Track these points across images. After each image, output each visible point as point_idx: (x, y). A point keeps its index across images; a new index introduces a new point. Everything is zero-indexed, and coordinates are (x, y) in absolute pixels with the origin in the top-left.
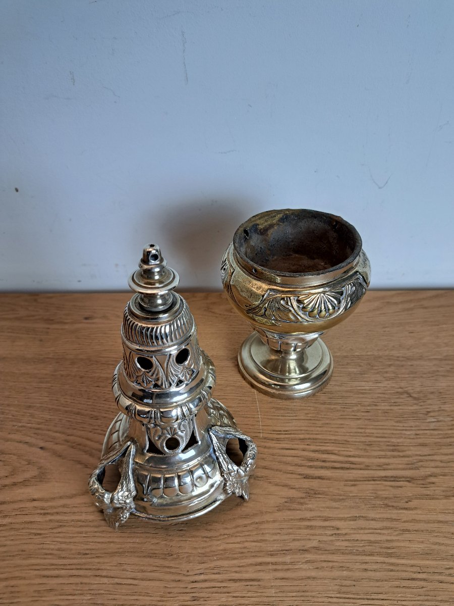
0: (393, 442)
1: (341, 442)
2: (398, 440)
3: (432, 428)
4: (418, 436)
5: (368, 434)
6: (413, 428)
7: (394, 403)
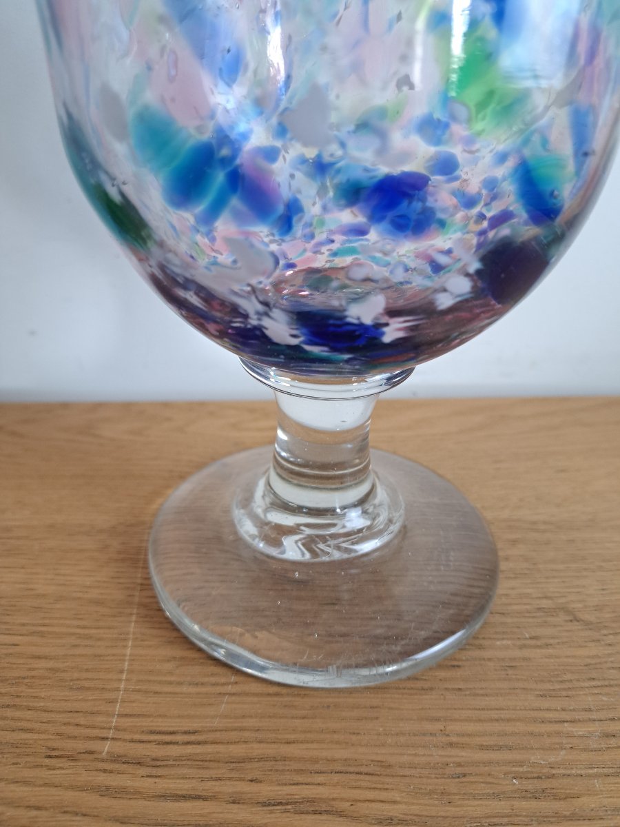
0: (533, 765)
1: (363, 769)
5: (454, 739)
6: (594, 716)
7: (531, 638)
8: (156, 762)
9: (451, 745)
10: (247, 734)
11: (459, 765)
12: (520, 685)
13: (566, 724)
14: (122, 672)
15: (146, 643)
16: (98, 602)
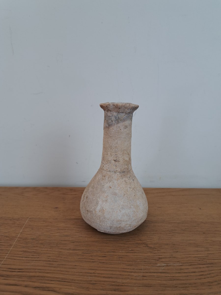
0: (118, 283)
2: (124, 281)
3: (161, 271)
4: (145, 278)
5: (96, 275)
6: (142, 271)
7: (131, 251)
8: (8, 276)
9: (95, 276)
10: (36, 270)
11: (96, 281)
12: (123, 262)
13: (132, 273)
14: (7, 254)
15: (17, 247)
16: (7, 237)
